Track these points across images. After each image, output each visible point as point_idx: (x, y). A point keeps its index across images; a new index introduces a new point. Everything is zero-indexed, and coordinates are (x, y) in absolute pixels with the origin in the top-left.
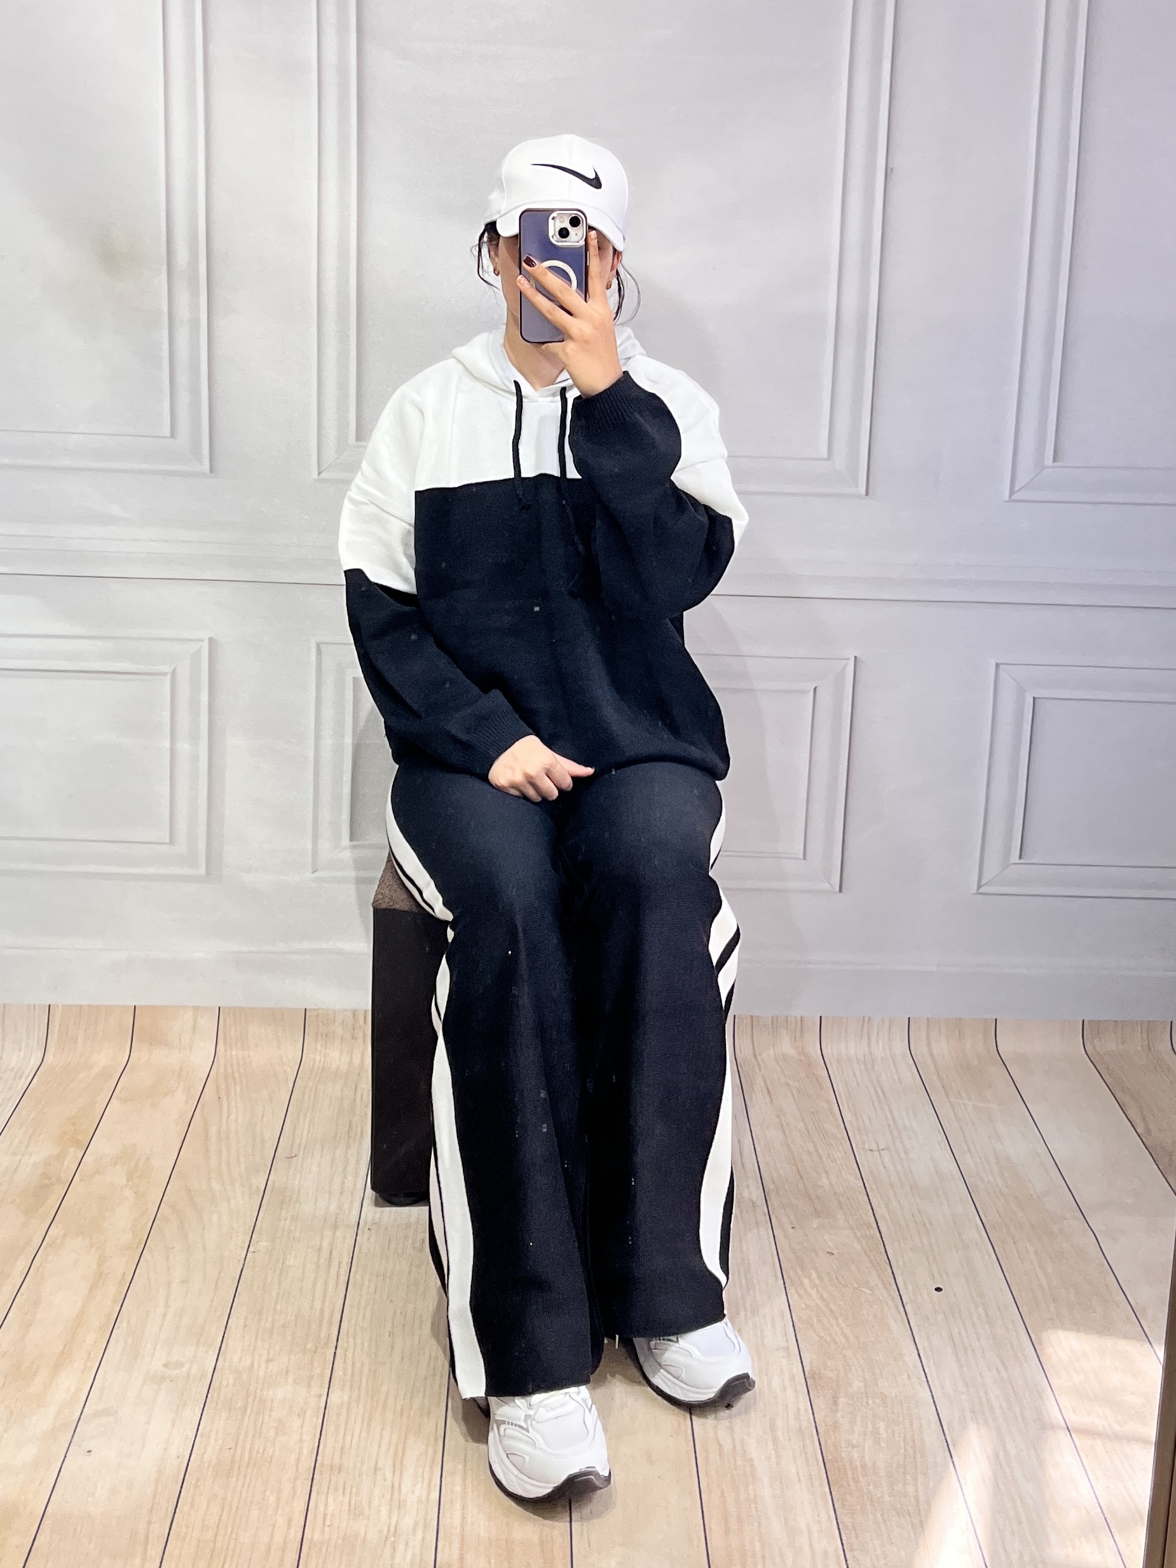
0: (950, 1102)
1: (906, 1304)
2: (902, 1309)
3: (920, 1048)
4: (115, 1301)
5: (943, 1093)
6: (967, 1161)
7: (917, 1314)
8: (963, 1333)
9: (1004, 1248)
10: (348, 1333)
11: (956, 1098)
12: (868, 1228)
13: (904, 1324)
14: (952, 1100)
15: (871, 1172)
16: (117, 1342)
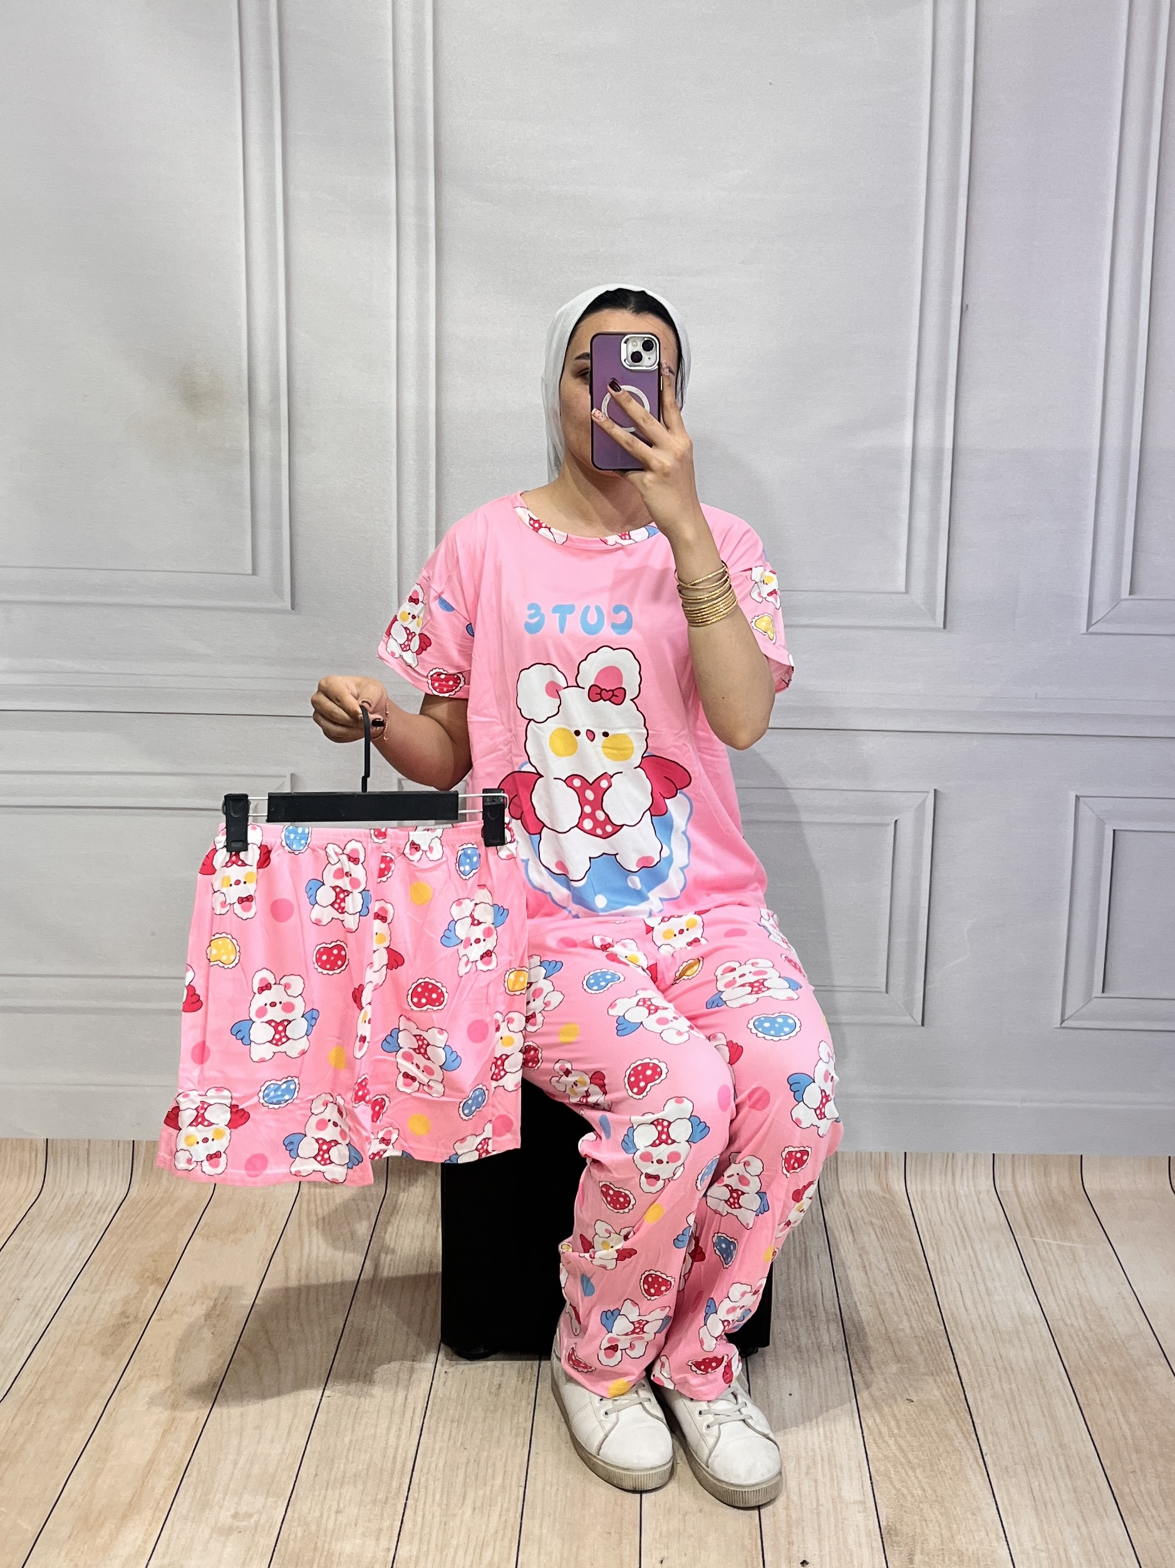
0: (1034, 1241)
1: (986, 1454)
2: (981, 1461)
3: (1005, 1184)
4: (186, 1448)
5: (1027, 1232)
6: (1049, 1303)
7: (996, 1465)
8: (1043, 1485)
9: (1086, 1396)
10: (419, 1483)
11: (1041, 1238)
12: (947, 1374)
13: (983, 1474)
14: (1035, 1239)
15: (952, 1314)
16: (187, 1491)
